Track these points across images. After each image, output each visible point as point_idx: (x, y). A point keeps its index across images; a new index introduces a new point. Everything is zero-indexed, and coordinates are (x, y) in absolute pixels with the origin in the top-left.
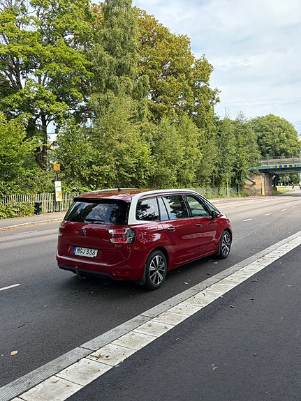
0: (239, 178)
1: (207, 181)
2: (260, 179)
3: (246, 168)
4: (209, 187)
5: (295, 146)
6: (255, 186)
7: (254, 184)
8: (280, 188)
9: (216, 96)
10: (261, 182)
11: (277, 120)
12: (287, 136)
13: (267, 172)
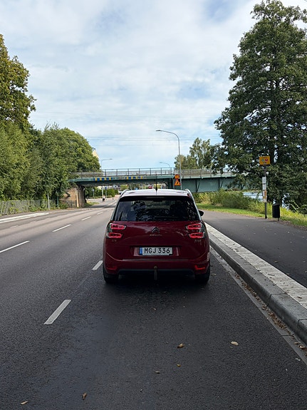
0: (59, 190)
1: (31, 192)
2: (74, 191)
3: (66, 180)
4: (32, 200)
5: (91, 161)
6: (70, 199)
7: (69, 196)
8: (89, 201)
9: (31, 104)
10: (74, 194)
11: (72, 134)
12: (83, 151)
13: (80, 185)
